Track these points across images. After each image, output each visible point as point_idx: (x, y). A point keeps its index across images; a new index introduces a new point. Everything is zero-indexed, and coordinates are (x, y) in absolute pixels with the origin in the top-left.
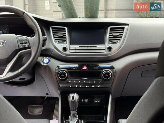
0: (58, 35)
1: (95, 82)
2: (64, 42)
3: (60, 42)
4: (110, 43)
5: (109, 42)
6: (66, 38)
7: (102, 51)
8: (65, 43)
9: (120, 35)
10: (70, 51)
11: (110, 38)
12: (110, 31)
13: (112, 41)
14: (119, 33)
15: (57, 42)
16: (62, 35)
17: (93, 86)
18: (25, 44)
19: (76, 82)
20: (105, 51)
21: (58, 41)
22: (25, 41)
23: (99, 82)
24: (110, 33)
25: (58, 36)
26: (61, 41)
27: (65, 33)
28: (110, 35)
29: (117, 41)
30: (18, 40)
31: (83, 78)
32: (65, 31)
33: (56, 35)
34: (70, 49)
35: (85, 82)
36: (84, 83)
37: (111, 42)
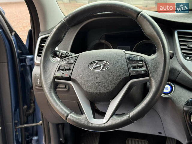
0: (188, 45)
18: (140, 69)
21: (190, 57)
22: (140, 64)
30: (128, 62)
33: (185, 46)
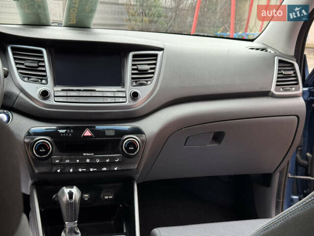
0: (26, 64)
1: (108, 161)
2: (42, 80)
3: (32, 79)
4: (134, 84)
5: (132, 83)
6: (45, 71)
7: (121, 100)
8: (44, 81)
9: (151, 69)
10: (57, 99)
11: (133, 74)
12: (133, 61)
13: (138, 81)
14: (149, 64)
15: (26, 79)
16: (35, 65)
17: (105, 169)
19: (71, 163)
20: (125, 101)
21: (29, 78)
23: (117, 161)
24: (133, 65)
25: (26, 66)
26: (34, 78)
27: (43, 62)
28: (133, 69)
29: (147, 81)
31: (85, 154)
32: (42, 57)
33: (23, 64)
34: (55, 95)
35: (88, 161)
36: (88, 163)
37: (136, 82)
